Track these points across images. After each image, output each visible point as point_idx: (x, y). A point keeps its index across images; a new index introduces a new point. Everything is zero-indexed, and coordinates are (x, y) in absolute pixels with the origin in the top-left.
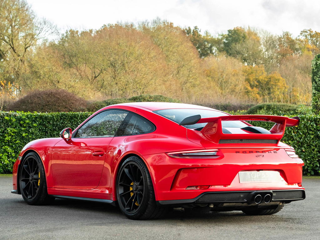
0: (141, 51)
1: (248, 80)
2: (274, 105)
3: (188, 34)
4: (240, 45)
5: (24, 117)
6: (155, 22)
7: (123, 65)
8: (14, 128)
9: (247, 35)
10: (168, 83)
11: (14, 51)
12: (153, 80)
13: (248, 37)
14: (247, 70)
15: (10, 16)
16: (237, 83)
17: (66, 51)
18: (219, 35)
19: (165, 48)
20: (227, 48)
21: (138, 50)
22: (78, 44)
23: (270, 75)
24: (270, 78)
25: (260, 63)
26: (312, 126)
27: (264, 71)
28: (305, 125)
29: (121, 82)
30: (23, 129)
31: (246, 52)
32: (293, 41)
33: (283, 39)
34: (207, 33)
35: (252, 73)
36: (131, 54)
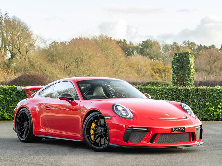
0: (91, 53)
1: (153, 69)
2: (156, 82)
3: (120, 43)
4: (149, 49)
5: (8, 89)
6: (100, 37)
7: (82, 61)
8: (2, 95)
9: (153, 44)
10: (107, 71)
11: (20, 53)
12: (99, 69)
13: (153, 45)
14: (153, 63)
15: (18, 34)
16: (147, 70)
17: (50, 53)
18: (137, 44)
19: (106, 51)
20: (142, 51)
21: (90, 52)
22: (57, 49)
23: (166, 66)
24: (165, 68)
25: (160, 59)
26: (169, 92)
27: (162, 64)
28: (166, 92)
29: (81, 70)
30: (7, 95)
31: (152, 53)
32: (178, 47)
33: (173, 46)
34: (131, 43)
35: (155, 65)
36: (86, 54)
